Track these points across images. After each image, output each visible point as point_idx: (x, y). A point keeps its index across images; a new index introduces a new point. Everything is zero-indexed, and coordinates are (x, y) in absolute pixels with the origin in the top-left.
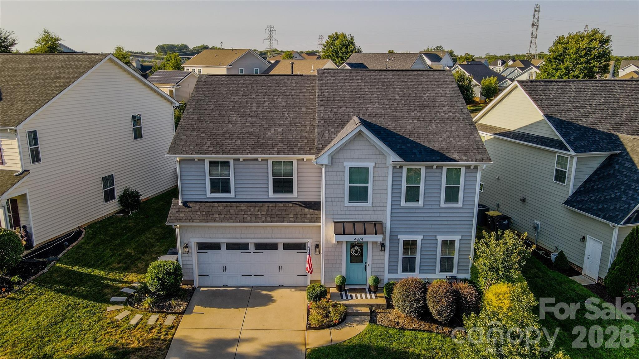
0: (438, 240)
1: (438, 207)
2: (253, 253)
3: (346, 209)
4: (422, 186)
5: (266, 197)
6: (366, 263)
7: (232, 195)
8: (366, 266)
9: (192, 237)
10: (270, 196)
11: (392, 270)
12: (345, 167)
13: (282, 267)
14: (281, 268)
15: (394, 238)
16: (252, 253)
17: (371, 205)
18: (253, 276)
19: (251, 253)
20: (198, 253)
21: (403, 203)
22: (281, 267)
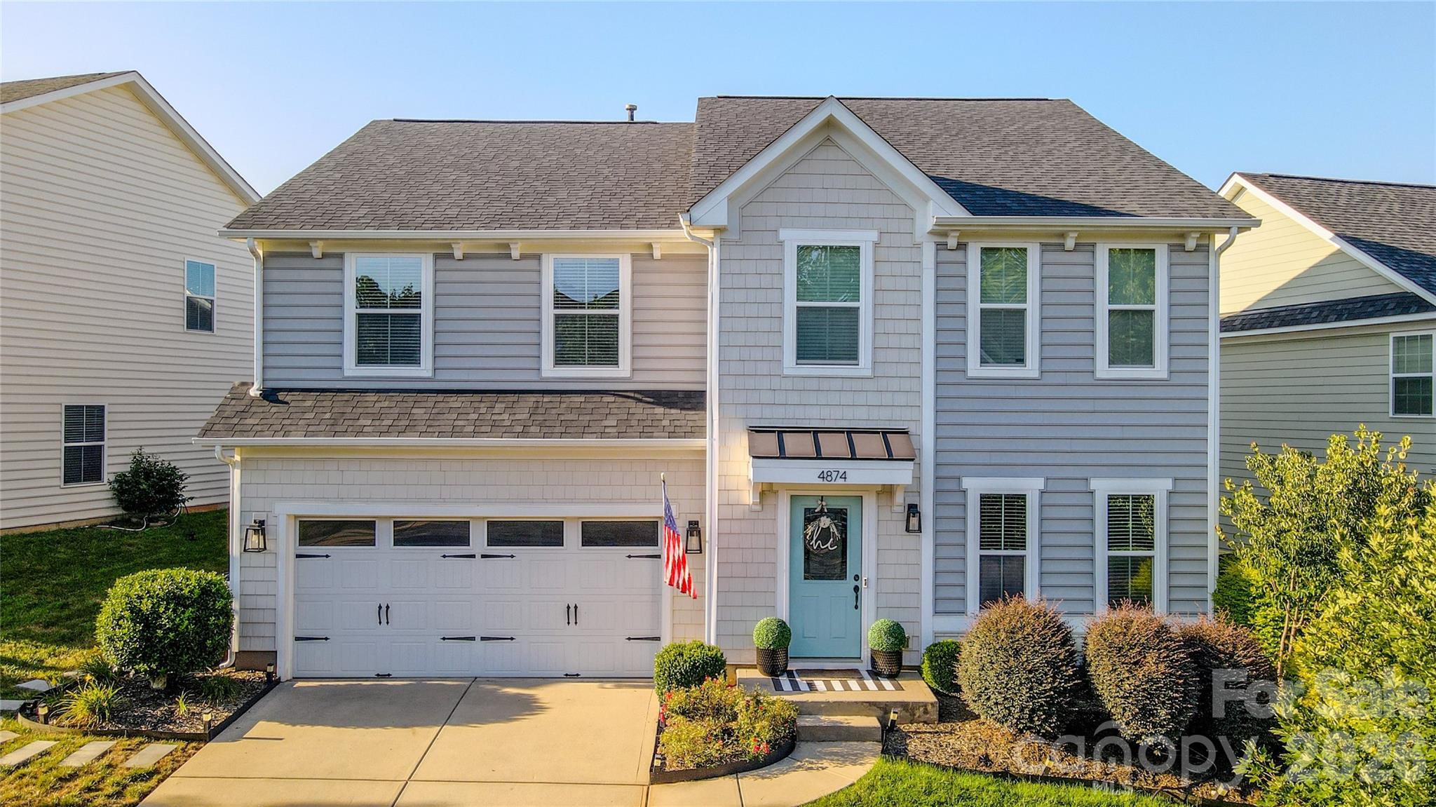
0: (1097, 494)
1: (1086, 379)
2: (483, 556)
3: (788, 384)
4: (1032, 307)
5: (531, 376)
6: (857, 578)
7: (423, 369)
8: (856, 589)
9: (282, 498)
10: (545, 374)
11: (945, 604)
12: (781, 244)
13: (576, 607)
14: (572, 613)
15: (947, 488)
16: (479, 556)
17: (868, 373)
18: (478, 639)
19: (473, 556)
20: (298, 556)
21: (974, 367)
22: (572, 609)
